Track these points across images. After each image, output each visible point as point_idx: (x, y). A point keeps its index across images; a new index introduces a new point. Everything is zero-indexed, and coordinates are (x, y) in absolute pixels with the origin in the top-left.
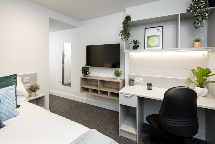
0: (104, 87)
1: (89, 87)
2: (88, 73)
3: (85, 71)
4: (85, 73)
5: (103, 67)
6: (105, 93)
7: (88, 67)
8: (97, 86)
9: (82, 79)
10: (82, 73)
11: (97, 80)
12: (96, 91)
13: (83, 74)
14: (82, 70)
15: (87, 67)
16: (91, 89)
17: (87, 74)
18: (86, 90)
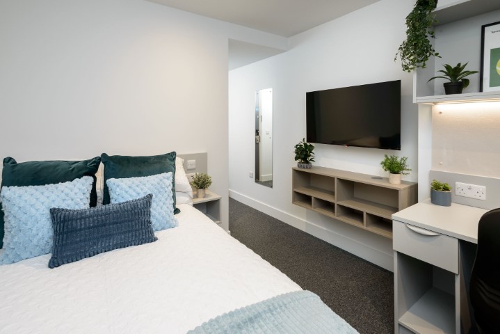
0: (353, 198)
1: (313, 194)
2: (311, 160)
3: (303, 154)
4: (302, 159)
5: (348, 145)
6: (357, 215)
7: (311, 146)
8: (333, 193)
9: (295, 171)
10: (296, 159)
11: (332, 179)
12: (329, 206)
13: (298, 161)
14: (297, 152)
15: (308, 144)
16: (317, 199)
17: (307, 162)
18: (306, 199)
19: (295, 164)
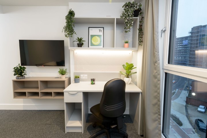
0: (47, 87)
1: (26, 91)
2: (24, 74)
3: (19, 72)
4: (19, 74)
5: (44, 66)
6: (49, 94)
7: (24, 67)
8: (38, 88)
9: (15, 82)
10: (15, 75)
11: (38, 81)
12: (36, 94)
13: (16, 76)
14: (15, 71)
15: (22, 67)
16: (29, 93)
17: (22, 76)
18: (23, 94)
19: (15, 78)
